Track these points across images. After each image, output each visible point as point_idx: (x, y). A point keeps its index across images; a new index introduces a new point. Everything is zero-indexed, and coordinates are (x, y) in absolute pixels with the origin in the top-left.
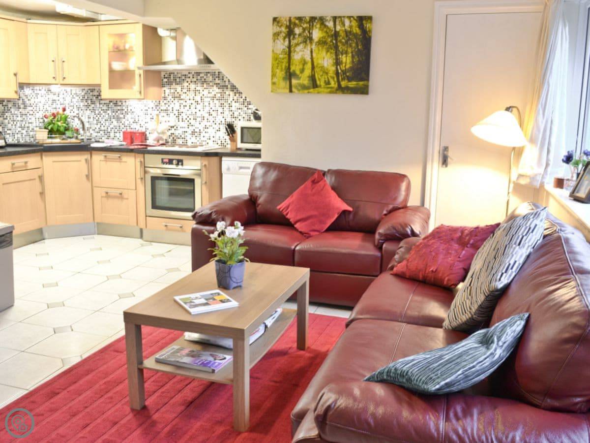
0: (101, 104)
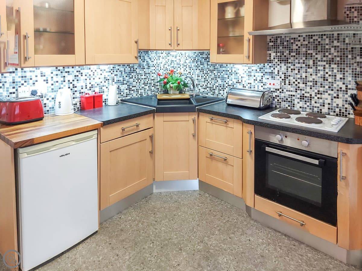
0: (209, 65)
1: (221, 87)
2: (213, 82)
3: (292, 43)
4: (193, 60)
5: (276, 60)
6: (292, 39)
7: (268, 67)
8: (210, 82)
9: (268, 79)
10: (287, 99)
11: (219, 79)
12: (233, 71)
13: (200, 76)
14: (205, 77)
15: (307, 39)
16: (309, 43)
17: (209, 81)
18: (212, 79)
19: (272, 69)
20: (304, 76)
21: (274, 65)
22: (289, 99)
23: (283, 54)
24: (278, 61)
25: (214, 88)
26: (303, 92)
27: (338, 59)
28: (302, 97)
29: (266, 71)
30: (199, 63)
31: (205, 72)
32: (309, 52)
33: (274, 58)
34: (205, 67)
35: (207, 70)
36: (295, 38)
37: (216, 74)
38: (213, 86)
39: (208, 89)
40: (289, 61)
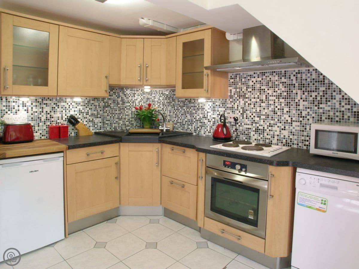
0: (179, 101)
1: (189, 122)
2: (183, 118)
3: (249, 80)
4: (166, 97)
5: (236, 96)
6: (249, 76)
7: (229, 102)
8: (180, 118)
9: (229, 113)
10: (244, 132)
11: (188, 115)
12: (200, 107)
13: (172, 112)
14: (176, 113)
15: (260, 76)
16: (262, 79)
17: (179, 116)
18: (182, 115)
19: (233, 104)
20: (258, 111)
21: (234, 100)
22: (246, 132)
23: (241, 90)
24: (238, 96)
25: (184, 123)
26: (258, 125)
27: (285, 94)
28: (257, 130)
29: (228, 106)
30: (171, 99)
31: (176, 108)
32: (262, 88)
33: (234, 94)
34: (176, 103)
35: (178, 106)
36: (251, 75)
37: (185, 110)
38: (183, 121)
39: (178, 124)
40: (247, 96)
